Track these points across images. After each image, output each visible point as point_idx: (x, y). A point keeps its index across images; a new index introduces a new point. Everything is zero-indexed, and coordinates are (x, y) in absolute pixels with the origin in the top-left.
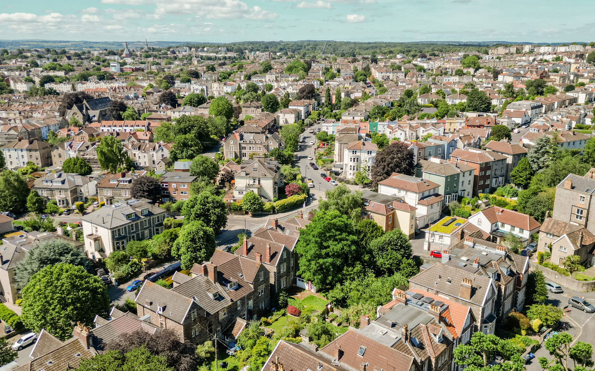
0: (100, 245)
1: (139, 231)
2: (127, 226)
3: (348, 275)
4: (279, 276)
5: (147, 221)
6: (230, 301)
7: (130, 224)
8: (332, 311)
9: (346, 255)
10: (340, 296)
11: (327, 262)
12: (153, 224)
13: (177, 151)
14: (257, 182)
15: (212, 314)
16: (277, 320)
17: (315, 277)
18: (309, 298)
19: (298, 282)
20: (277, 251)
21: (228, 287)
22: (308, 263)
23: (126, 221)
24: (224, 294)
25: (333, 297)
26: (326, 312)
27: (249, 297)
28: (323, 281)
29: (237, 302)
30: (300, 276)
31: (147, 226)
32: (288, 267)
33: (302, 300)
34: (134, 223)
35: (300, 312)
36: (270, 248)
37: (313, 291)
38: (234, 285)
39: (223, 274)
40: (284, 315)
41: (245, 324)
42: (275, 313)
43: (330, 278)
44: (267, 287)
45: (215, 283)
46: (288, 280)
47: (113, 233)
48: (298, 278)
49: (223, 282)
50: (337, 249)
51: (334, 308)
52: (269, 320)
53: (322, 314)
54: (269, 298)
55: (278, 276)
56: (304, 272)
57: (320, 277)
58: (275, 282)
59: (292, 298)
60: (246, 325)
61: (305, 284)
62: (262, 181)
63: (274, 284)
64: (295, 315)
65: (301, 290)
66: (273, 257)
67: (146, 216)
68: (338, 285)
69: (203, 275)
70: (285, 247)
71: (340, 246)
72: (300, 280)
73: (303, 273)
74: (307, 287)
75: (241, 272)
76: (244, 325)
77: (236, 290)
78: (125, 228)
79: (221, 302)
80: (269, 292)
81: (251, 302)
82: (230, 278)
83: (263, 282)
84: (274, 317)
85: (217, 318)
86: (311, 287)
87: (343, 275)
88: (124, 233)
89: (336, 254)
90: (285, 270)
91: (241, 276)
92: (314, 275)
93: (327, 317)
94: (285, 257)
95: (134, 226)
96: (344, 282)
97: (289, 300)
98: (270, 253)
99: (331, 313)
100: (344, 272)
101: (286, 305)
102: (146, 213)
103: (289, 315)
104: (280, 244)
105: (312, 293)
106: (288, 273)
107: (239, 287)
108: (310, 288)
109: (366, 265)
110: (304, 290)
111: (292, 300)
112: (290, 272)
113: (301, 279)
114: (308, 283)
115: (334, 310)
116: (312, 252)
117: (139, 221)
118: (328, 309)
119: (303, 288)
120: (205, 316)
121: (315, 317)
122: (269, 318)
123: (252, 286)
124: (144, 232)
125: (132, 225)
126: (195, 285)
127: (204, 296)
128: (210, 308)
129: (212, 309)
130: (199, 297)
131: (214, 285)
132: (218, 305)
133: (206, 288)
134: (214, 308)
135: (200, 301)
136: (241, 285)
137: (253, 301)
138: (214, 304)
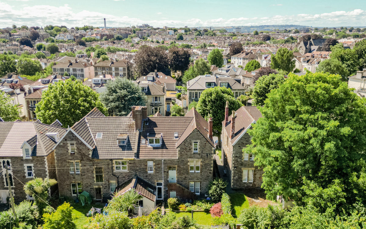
0: (187, 104)
4: (238, 162)
6: (134, 155)
15: (100, 158)
23: (204, 87)
24: (135, 146)
27: (169, 164)
29: (146, 161)
38: (157, 142)
40: (207, 211)
44: (205, 164)
45: (136, 130)
46: (258, 176)
47: (190, 94)
49: (148, 134)
52: (183, 207)
55: (236, 161)
66: (237, 133)
75: (181, 133)
77: (155, 148)
80: (211, 175)
81: (173, 173)
82: (160, 134)
83: (198, 156)
91: (177, 137)
102: (225, 85)
122: (187, 204)
126: (114, 124)
127: (111, 138)
128: (105, 152)
129: (106, 154)
130: (106, 136)
131: (134, 132)
132: (117, 154)
133: (122, 131)
134: (109, 154)
135: (103, 140)
136: (165, 146)
137: (177, 173)
138: (114, 150)
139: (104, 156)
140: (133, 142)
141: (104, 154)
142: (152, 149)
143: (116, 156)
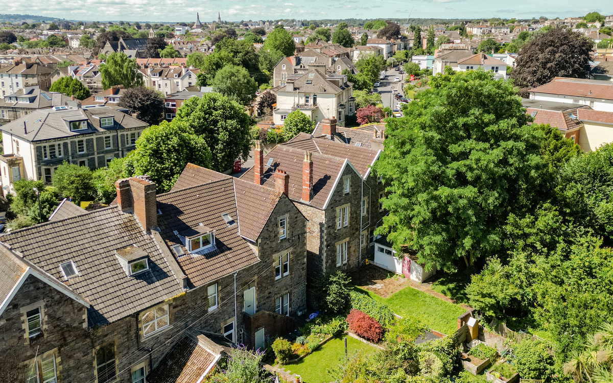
0: (22, 174)
1: (93, 154)
2: (69, 141)
3: (519, 237)
4: (331, 235)
5: (111, 139)
6: (182, 285)
7: (77, 140)
8: (480, 335)
9: (513, 181)
10: (505, 292)
11: (460, 197)
12: (123, 145)
13: (207, 76)
14: (311, 101)
15: (111, 320)
16: (318, 348)
17: (425, 240)
18: (406, 294)
19: (378, 254)
20: (329, 174)
21: (187, 247)
22: (406, 201)
23: (67, 132)
24: (169, 264)
25: (484, 296)
26: (464, 338)
27: (244, 278)
28: (446, 252)
29: (204, 289)
30: (383, 240)
31: (112, 147)
32: (355, 217)
33: (388, 297)
34: (84, 138)
35: (383, 332)
36: (311, 164)
37: (415, 277)
38: (206, 242)
39: (181, 213)
40: (339, 334)
41: (218, 357)
42: (315, 328)
43: (468, 242)
44: (297, 256)
45: (149, 231)
46: (353, 249)
47: (38, 150)
48: (377, 246)
49: (176, 232)
50: (489, 162)
51: (486, 329)
52: (297, 347)
53: (453, 346)
54: (302, 287)
55: (329, 234)
56: (393, 228)
57: (438, 239)
58: (321, 249)
59: (362, 292)
60: (219, 363)
61: (396, 260)
62: (319, 100)
63: (318, 253)
64: (368, 340)
65: (385, 273)
66: (317, 188)
67: (109, 129)
68: (494, 263)
69: (120, 208)
70: (348, 166)
71: (497, 154)
72: (382, 250)
73: (390, 232)
74: (399, 268)
75: (234, 213)
76: (215, 361)
77: (208, 256)
78: (65, 145)
79: (152, 286)
80: (304, 272)
81: (251, 295)
82: (197, 225)
83: (287, 244)
84: (312, 340)
85: (132, 332)
86: (409, 270)
87: (504, 236)
88: (62, 153)
89: (484, 176)
90: (347, 223)
91: (231, 222)
92: (422, 233)
93: (465, 355)
94: (347, 189)
95: (85, 143)
96: (511, 256)
97: (353, 294)
98: (311, 178)
99: (475, 344)
100: (509, 229)
101: (344, 308)
102: (109, 123)
103: (352, 335)
104: (338, 158)
105: (413, 283)
106: (353, 230)
107: (221, 248)
108: (406, 269)
109: (570, 215)
110: (392, 274)
111: (361, 296)
112: (357, 229)
113: (385, 248)
114: (402, 257)
115: (486, 336)
116: (420, 167)
117: (94, 137)
118: (467, 328)
119: (390, 269)
120: (85, 325)
121: (433, 356)
122: (299, 340)
123: (255, 250)
124: (103, 157)
125: (81, 142)
126: (85, 231)
127: (104, 266)
128: (111, 302)
129: (119, 305)
130: (87, 266)
131: (146, 237)
132: (142, 296)
133: (116, 242)
134: (124, 303)
135: (86, 277)
136: (224, 245)
137: (257, 291)
138: (128, 290)
139: (116, 312)
140: (158, 258)
141: (113, 307)
142: (206, 260)
143: (144, 300)
